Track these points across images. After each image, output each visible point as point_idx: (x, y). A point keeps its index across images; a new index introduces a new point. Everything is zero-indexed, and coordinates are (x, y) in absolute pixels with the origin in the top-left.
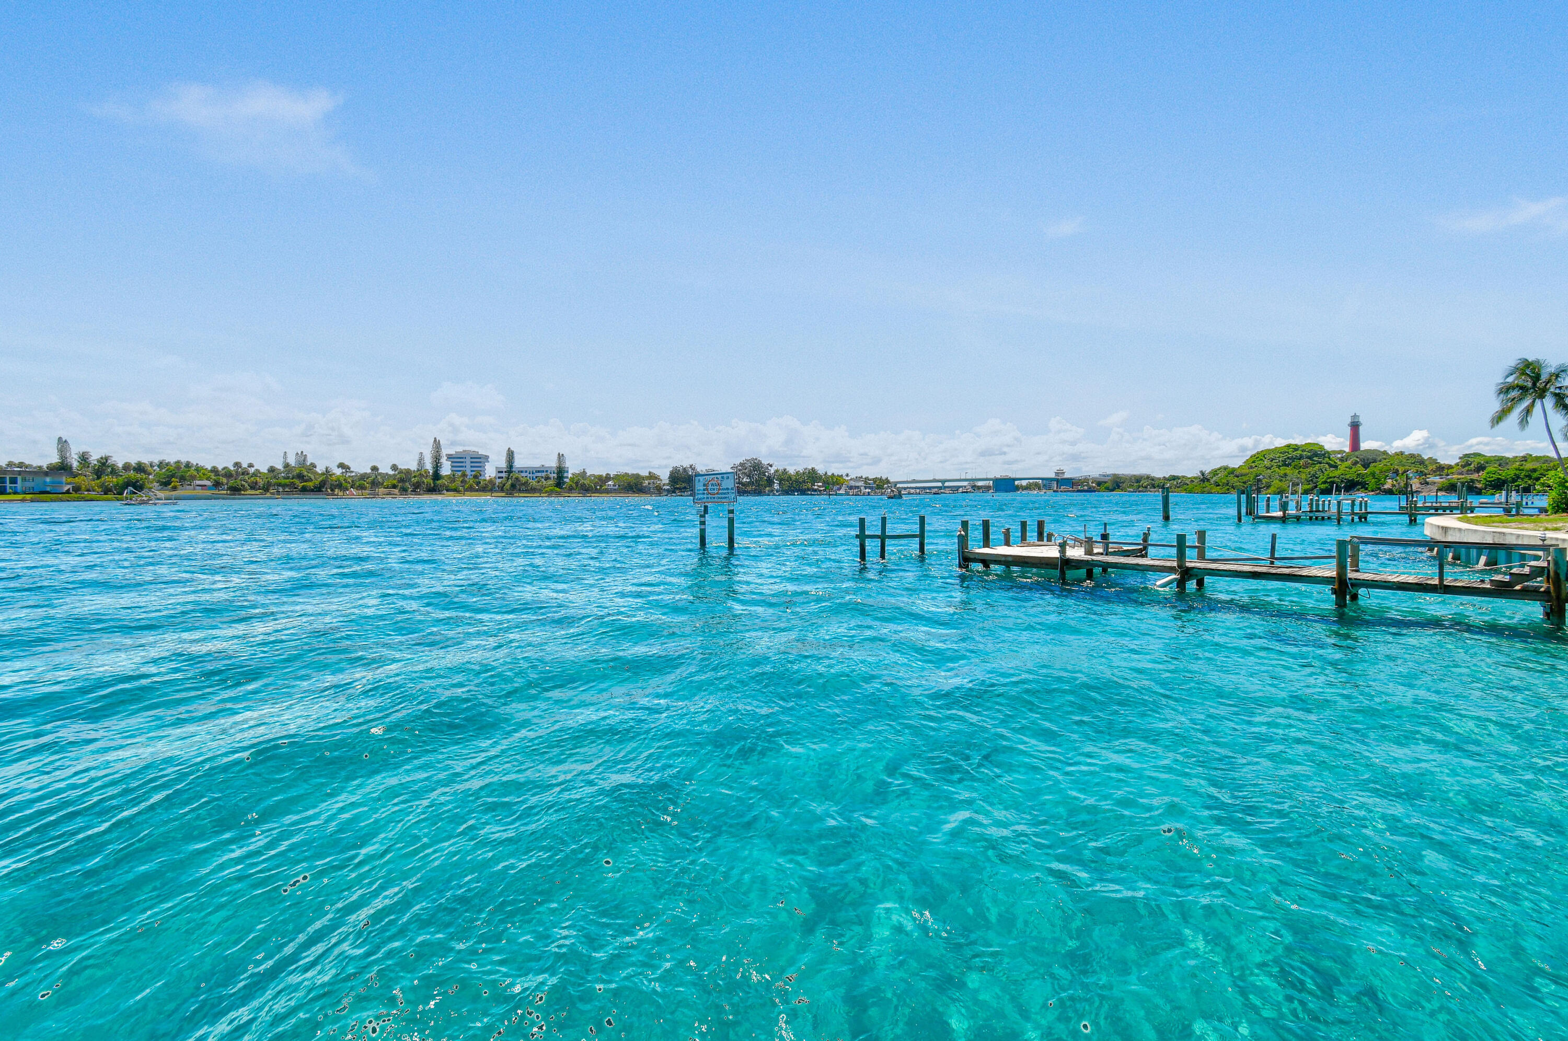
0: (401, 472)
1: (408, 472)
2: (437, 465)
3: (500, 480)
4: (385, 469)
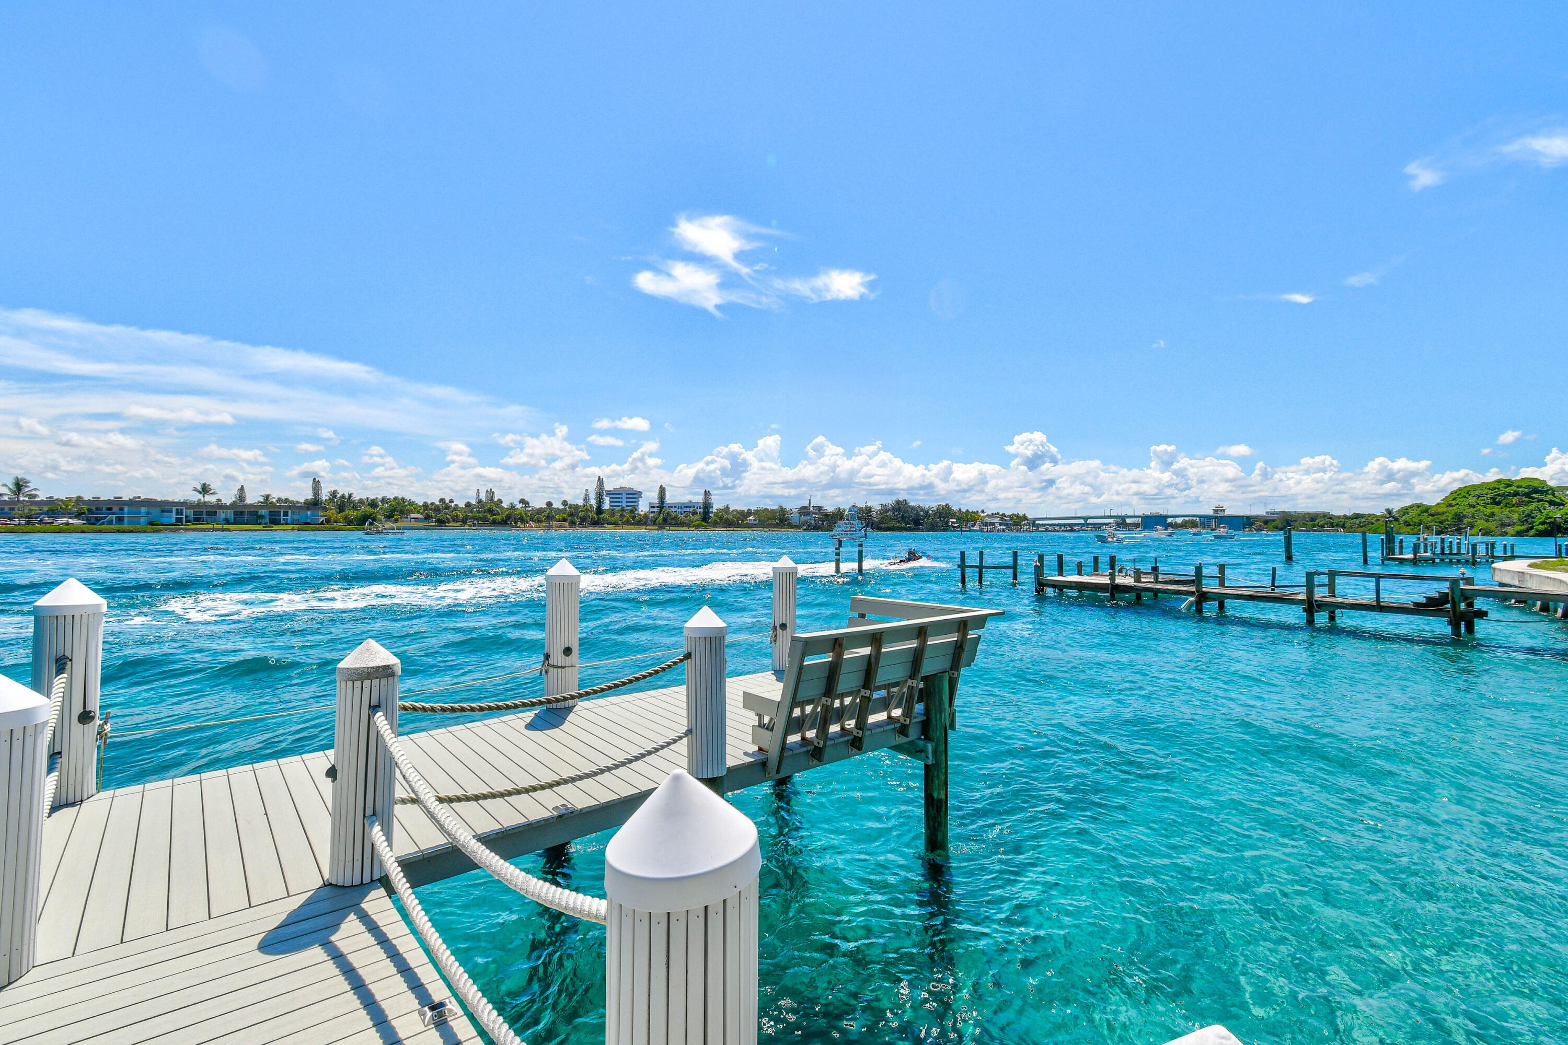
0: (570, 507)
1: (576, 507)
2: (600, 501)
3: (652, 515)
4: (557, 505)
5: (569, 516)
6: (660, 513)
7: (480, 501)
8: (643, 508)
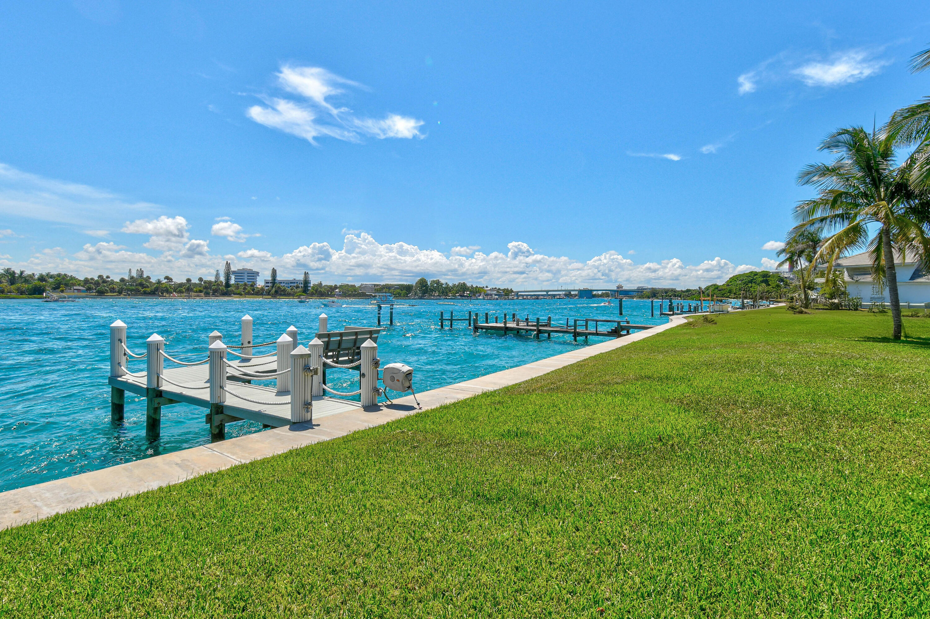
0: (205, 282)
1: (210, 282)
2: (228, 278)
3: (267, 288)
4: (195, 281)
5: (204, 289)
6: (273, 287)
7: (132, 278)
8: (260, 283)
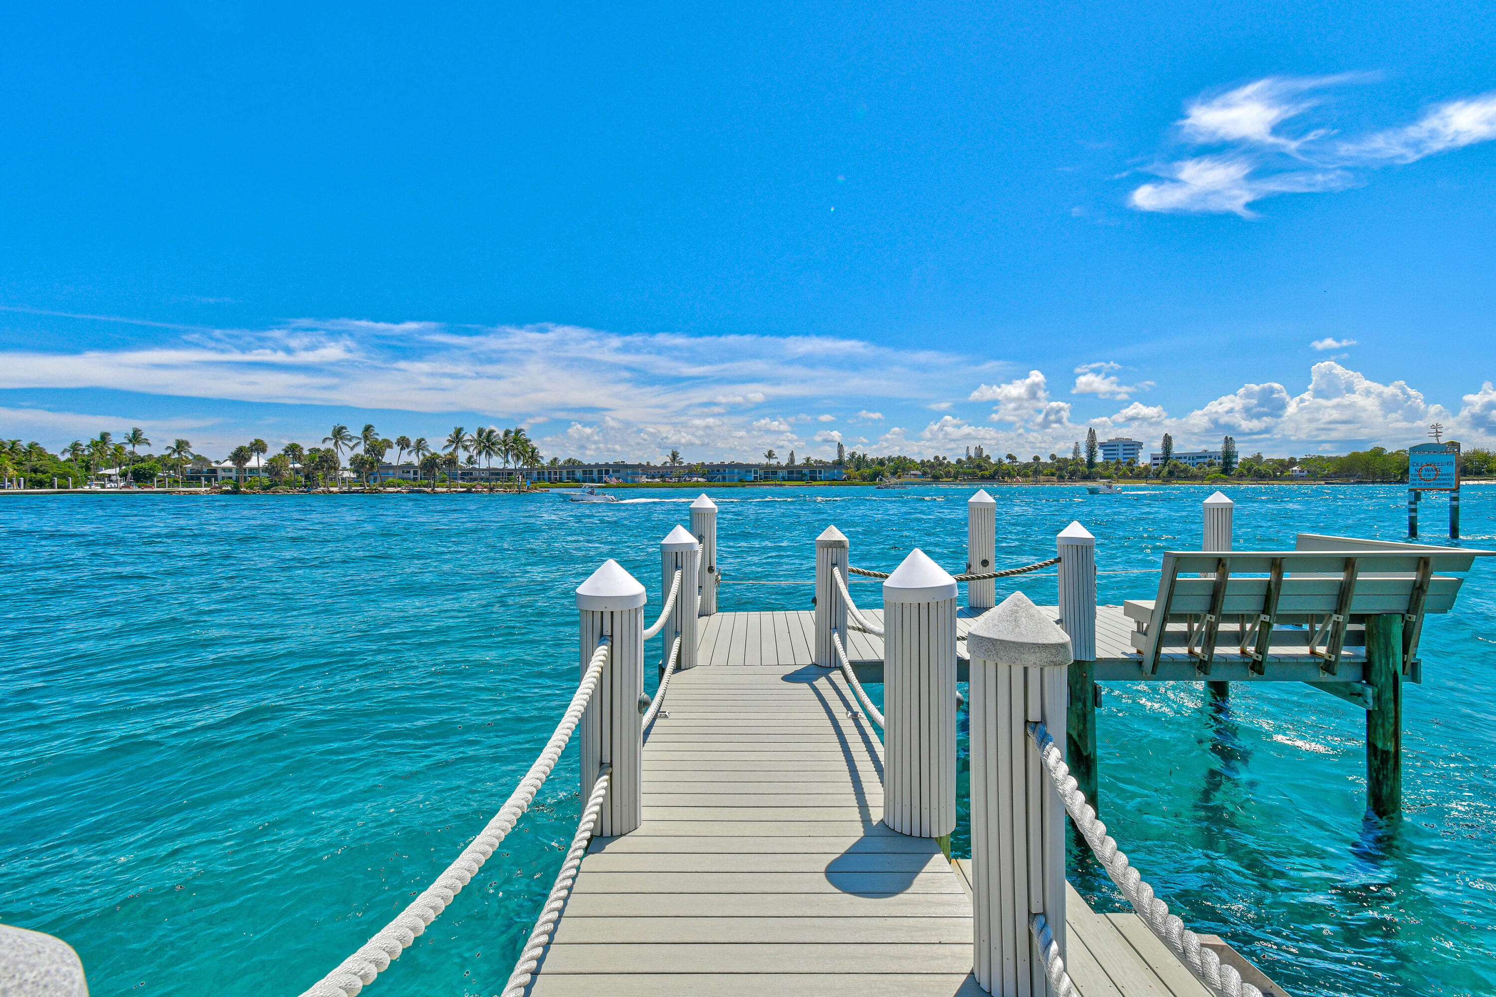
0: (1059, 461)
1: (1065, 461)
2: (1092, 454)
3: (1155, 467)
4: (1045, 459)
5: (1057, 470)
6: (1164, 465)
7: (969, 458)
8: (1144, 459)
